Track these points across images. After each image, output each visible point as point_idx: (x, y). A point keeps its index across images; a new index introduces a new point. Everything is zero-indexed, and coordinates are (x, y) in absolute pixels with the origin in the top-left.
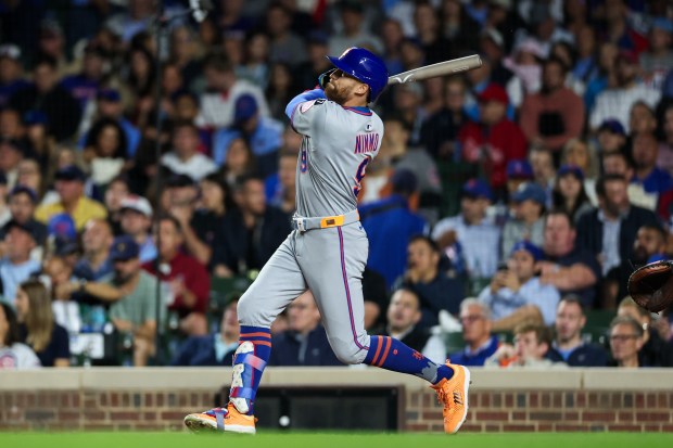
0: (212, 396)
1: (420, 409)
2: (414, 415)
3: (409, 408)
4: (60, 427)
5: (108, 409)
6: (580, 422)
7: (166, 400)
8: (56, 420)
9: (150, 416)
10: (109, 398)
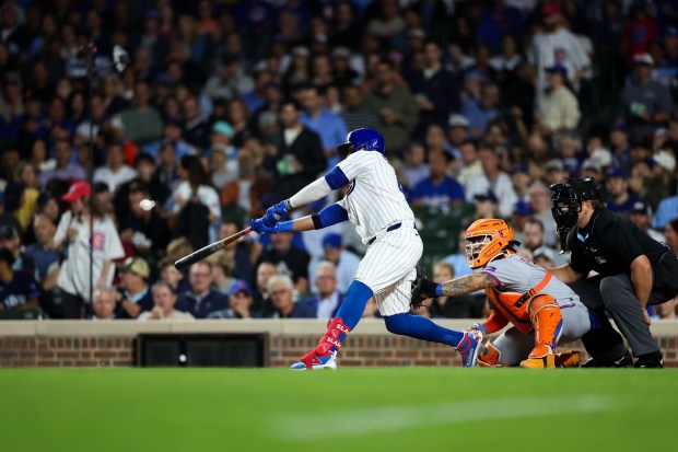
0: (131, 339)
1: (279, 349)
2: (276, 354)
3: (272, 348)
4: (17, 365)
5: (56, 350)
6: (394, 358)
7: (98, 343)
8: (18, 358)
9: (86, 355)
10: (56, 342)
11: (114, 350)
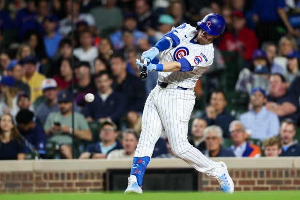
1: (209, 179)
2: (207, 183)
4: (23, 191)
5: (48, 181)
6: (292, 185)
7: (78, 176)
8: (21, 188)
9: (70, 185)
10: (48, 175)
11: (89, 181)
